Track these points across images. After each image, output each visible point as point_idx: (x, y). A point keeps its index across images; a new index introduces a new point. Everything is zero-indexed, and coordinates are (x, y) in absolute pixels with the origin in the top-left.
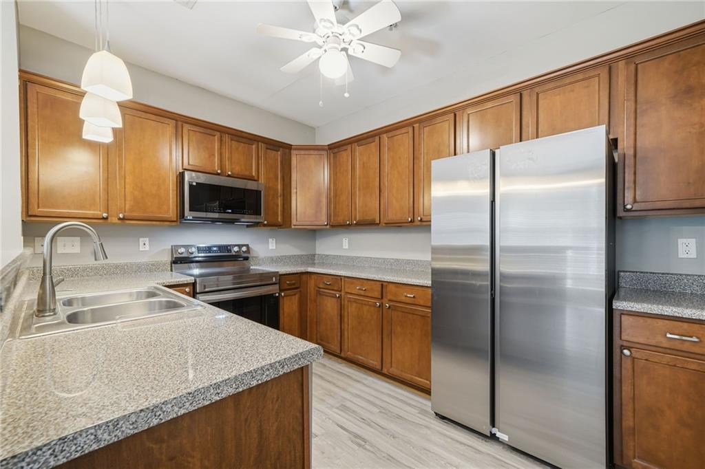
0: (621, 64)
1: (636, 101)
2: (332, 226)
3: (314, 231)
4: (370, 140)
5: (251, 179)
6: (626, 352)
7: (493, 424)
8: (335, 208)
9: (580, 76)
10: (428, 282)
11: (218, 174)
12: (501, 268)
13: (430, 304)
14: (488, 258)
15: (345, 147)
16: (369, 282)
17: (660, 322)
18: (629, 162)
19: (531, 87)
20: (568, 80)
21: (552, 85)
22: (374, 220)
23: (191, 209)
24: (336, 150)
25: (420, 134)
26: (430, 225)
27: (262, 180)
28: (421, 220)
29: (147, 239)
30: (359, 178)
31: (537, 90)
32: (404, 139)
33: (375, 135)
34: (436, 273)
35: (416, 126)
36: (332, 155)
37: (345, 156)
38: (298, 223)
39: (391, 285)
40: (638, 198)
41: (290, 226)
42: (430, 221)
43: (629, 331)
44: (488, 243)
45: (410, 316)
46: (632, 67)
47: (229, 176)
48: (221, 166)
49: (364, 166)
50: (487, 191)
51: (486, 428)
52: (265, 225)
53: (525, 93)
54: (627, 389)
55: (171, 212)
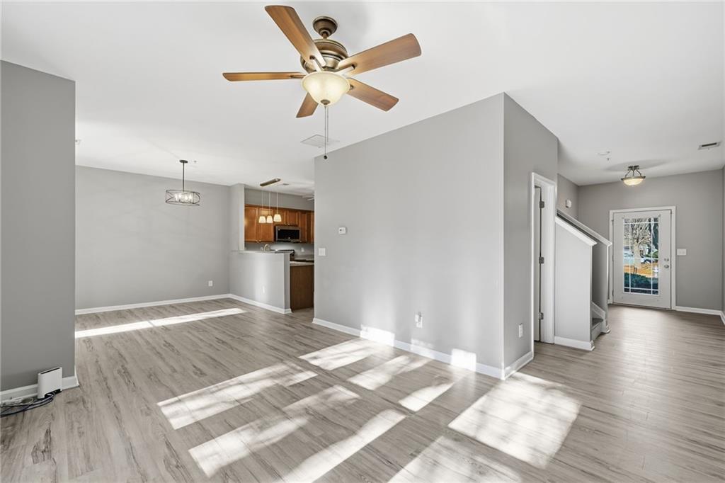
5: (297, 226)
23: (279, 238)
27: (300, 226)
48: (286, 224)
55: (272, 239)
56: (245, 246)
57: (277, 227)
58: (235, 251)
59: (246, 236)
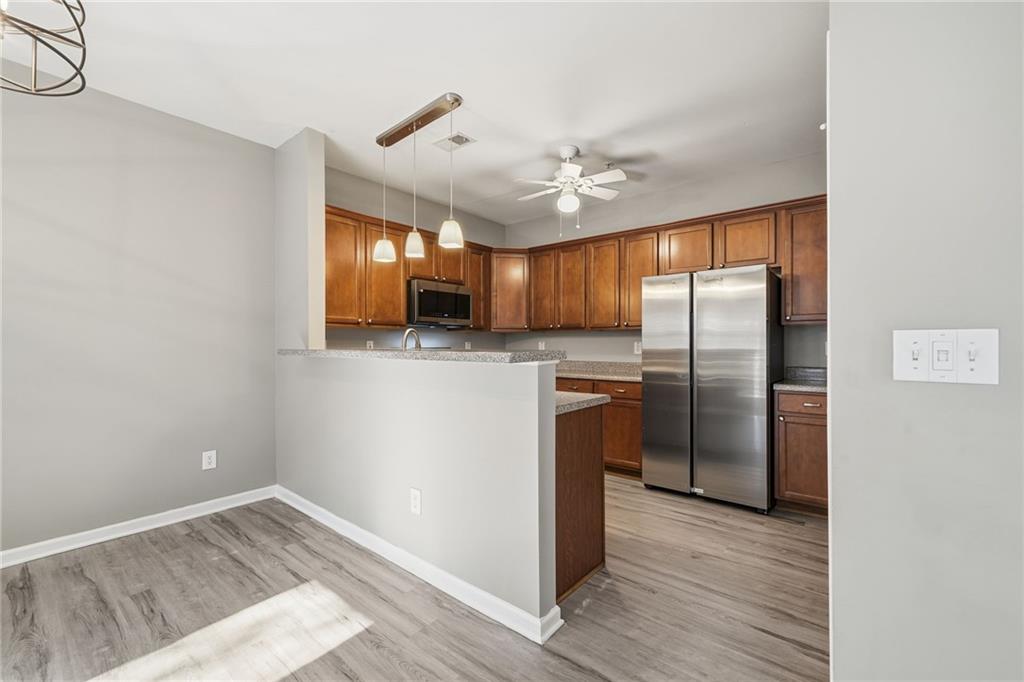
0: (783, 212)
1: (792, 242)
2: (533, 330)
3: (504, 334)
4: (576, 247)
5: (460, 283)
6: (781, 419)
7: (692, 485)
8: (536, 311)
9: (756, 217)
10: (640, 379)
11: (435, 280)
12: (698, 371)
13: (640, 397)
14: (688, 361)
15: (547, 252)
16: (580, 382)
17: (801, 397)
18: (789, 284)
19: (721, 220)
20: (748, 219)
21: (737, 220)
22: (580, 324)
23: (420, 314)
24: (537, 254)
25: (625, 248)
26: (641, 330)
27: (468, 284)
28: (627, 325)
29: (372, 342)
30: (564, 283)
31: (725, 223)
32: (611, 252)
33: (582, 244)
34: (645, 375)
35: (622, 239)
36: (532, 259)
37: (548, 261)
38: (498, 326)
39: (601, 383)
40: (795, 313)
41: (490, 330)
42: (641, 326)
43: (784, 405)
44: (688, 347)
45: (621, 409)
46: (790, 217)
47: (444, 281)
48: (438, 273)
49: (568, 272)
50: (688, 290)
51: (686, 488)
52: (470, 329)
53: (716, 224)
54: (782, 445)
55: (402, 317)
56: (328, 337)
57: (415, 283)
58: (295, 352)
59: (330, 306)
